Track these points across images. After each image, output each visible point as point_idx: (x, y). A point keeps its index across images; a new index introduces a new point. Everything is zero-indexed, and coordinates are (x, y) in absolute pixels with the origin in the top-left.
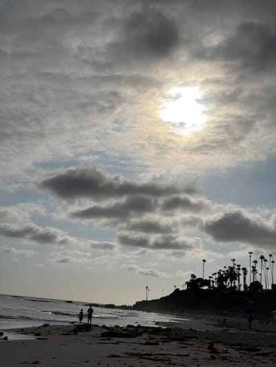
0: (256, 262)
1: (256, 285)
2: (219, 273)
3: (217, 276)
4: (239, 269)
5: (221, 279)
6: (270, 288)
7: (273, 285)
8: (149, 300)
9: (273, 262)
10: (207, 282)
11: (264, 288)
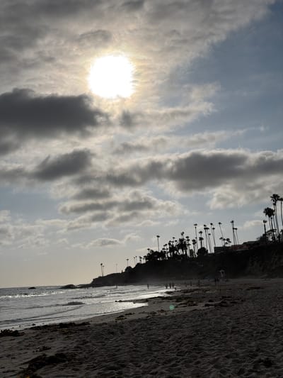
0: (201, 232)
1: (203, 250)
2: (169, 244)
3: (168, 246)
4: (188, 240)
5: (172, 249)
6: (213, 252)
7: (215, 248)
8: (105, 275)
9: (214, 229)
10: (162, 254)
11: (209, 252)
